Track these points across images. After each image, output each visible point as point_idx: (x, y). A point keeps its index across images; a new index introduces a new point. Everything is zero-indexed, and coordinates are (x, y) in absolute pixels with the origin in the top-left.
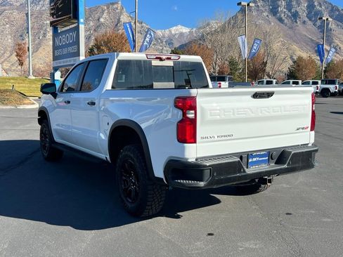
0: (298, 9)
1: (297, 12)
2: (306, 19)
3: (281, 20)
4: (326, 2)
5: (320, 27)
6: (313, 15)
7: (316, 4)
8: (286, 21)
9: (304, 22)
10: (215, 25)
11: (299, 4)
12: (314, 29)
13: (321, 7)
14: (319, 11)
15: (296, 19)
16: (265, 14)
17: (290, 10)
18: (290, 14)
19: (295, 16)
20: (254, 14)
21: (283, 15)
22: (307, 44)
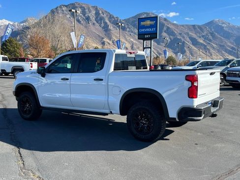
0: (89, 15)
1: (89, 17)
2: (95, 22)
3: (78, 21)
4: (106, 12)
5: (103, 28)
6: (99, 19)
7: (100, 12)
8: (82, 22)
9: (94, 24)
10: (32, 21)
11: (90, 12)
12: (100, 28)
13: (103, 14)
14: (103, 17)
15: (88, 21)
16: (68, 16)
17: (84, 15)
18: (84, 18)
19: (88, 19)
20: (60, 15)
21: (80, 18)
22: (96, 39)
